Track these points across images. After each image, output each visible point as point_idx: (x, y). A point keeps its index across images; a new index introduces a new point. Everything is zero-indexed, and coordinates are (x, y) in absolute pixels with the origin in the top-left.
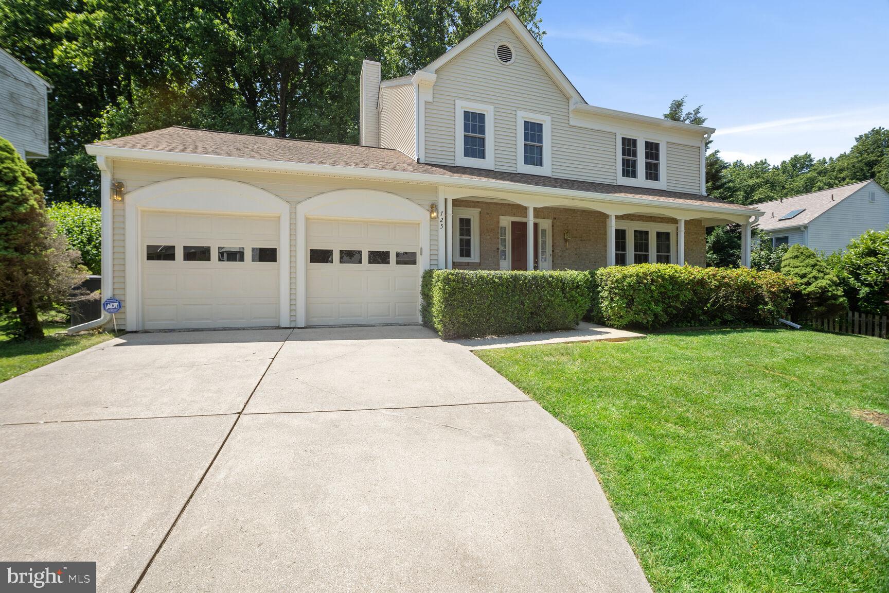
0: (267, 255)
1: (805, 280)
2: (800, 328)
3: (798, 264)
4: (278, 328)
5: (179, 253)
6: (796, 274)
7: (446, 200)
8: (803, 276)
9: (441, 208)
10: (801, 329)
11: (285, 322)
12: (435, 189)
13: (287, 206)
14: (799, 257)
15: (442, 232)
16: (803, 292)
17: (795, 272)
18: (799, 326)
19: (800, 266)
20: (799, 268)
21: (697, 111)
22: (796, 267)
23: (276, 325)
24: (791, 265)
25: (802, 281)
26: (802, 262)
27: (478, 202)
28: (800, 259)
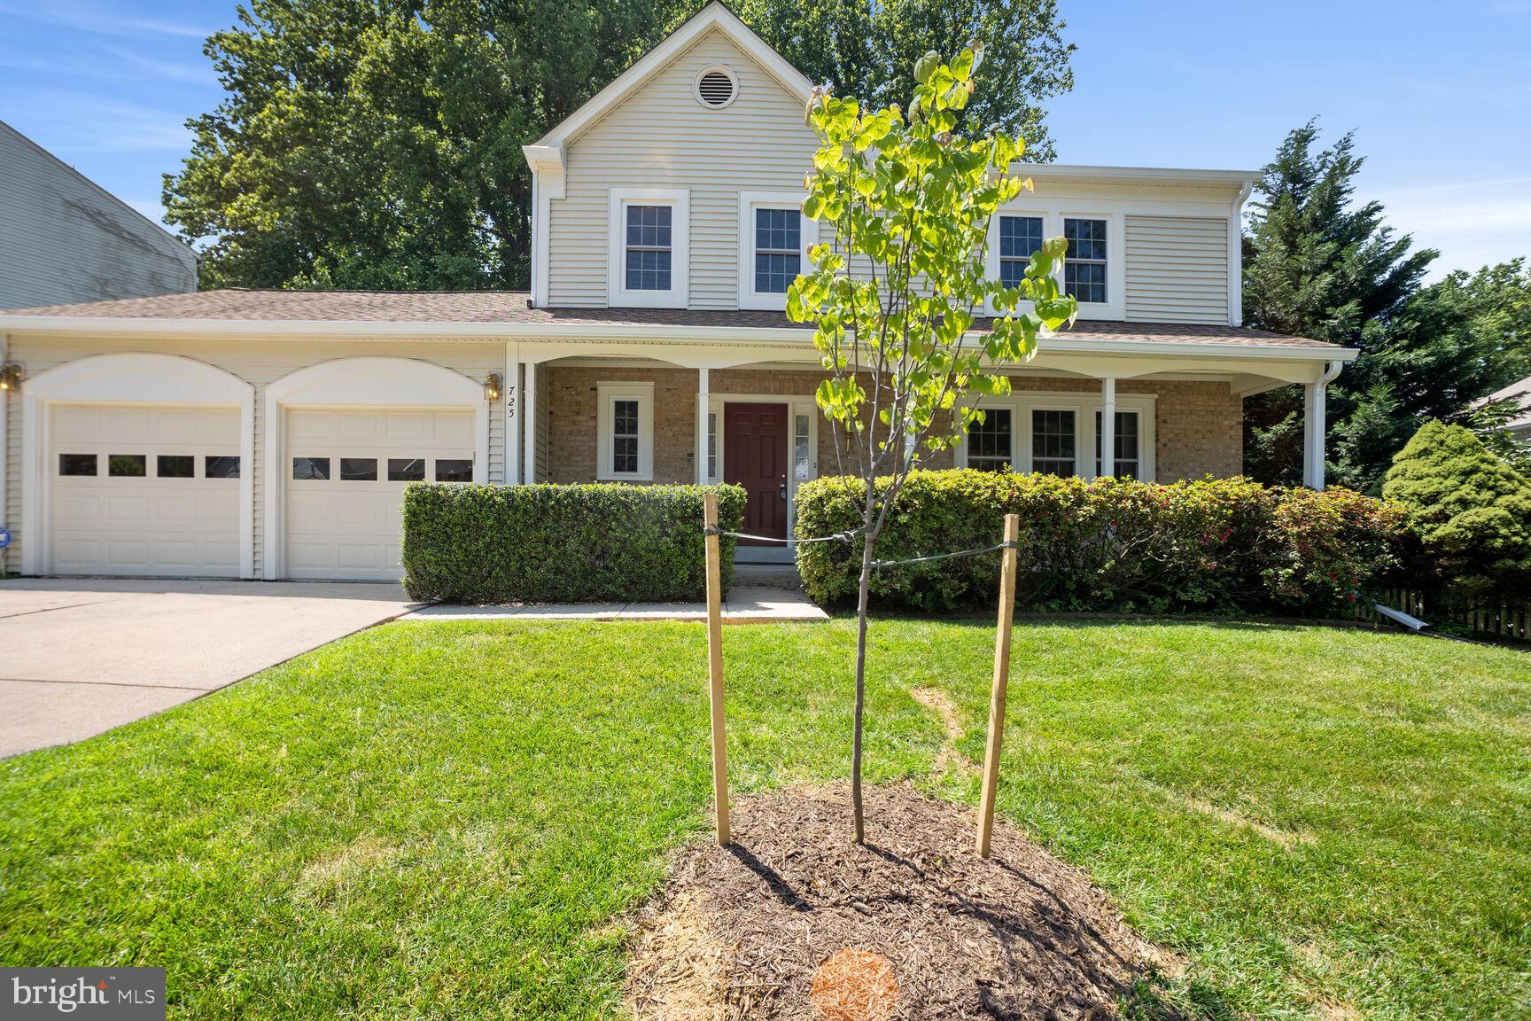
0: (222, 467)
1: (1434, 509)
2: (1423, 629)
3: (1425, 470)
4: (237, 579)
5: (103, 465)
6: (1413, 495)
7: (522, 367)
8: (1432, 499)
9: (512, 380)
10: (1424, 631)
11: (246, 572)
12: (498, 347)
13: (250, 389)
14: (1431, 453)
15: (513, 424)
16: (1425, 538)
17: (1410, 491)
18: (1418, 624)
19: (1428, 476)
20: (1425, 480)
21: (1345, 145)
22: (1419, 478)
23: (234, 575)
24: (1408, 474)
25: (1424, 512)
26: (1437, 464)
27: (649, 370)
28: (1433, 458)
